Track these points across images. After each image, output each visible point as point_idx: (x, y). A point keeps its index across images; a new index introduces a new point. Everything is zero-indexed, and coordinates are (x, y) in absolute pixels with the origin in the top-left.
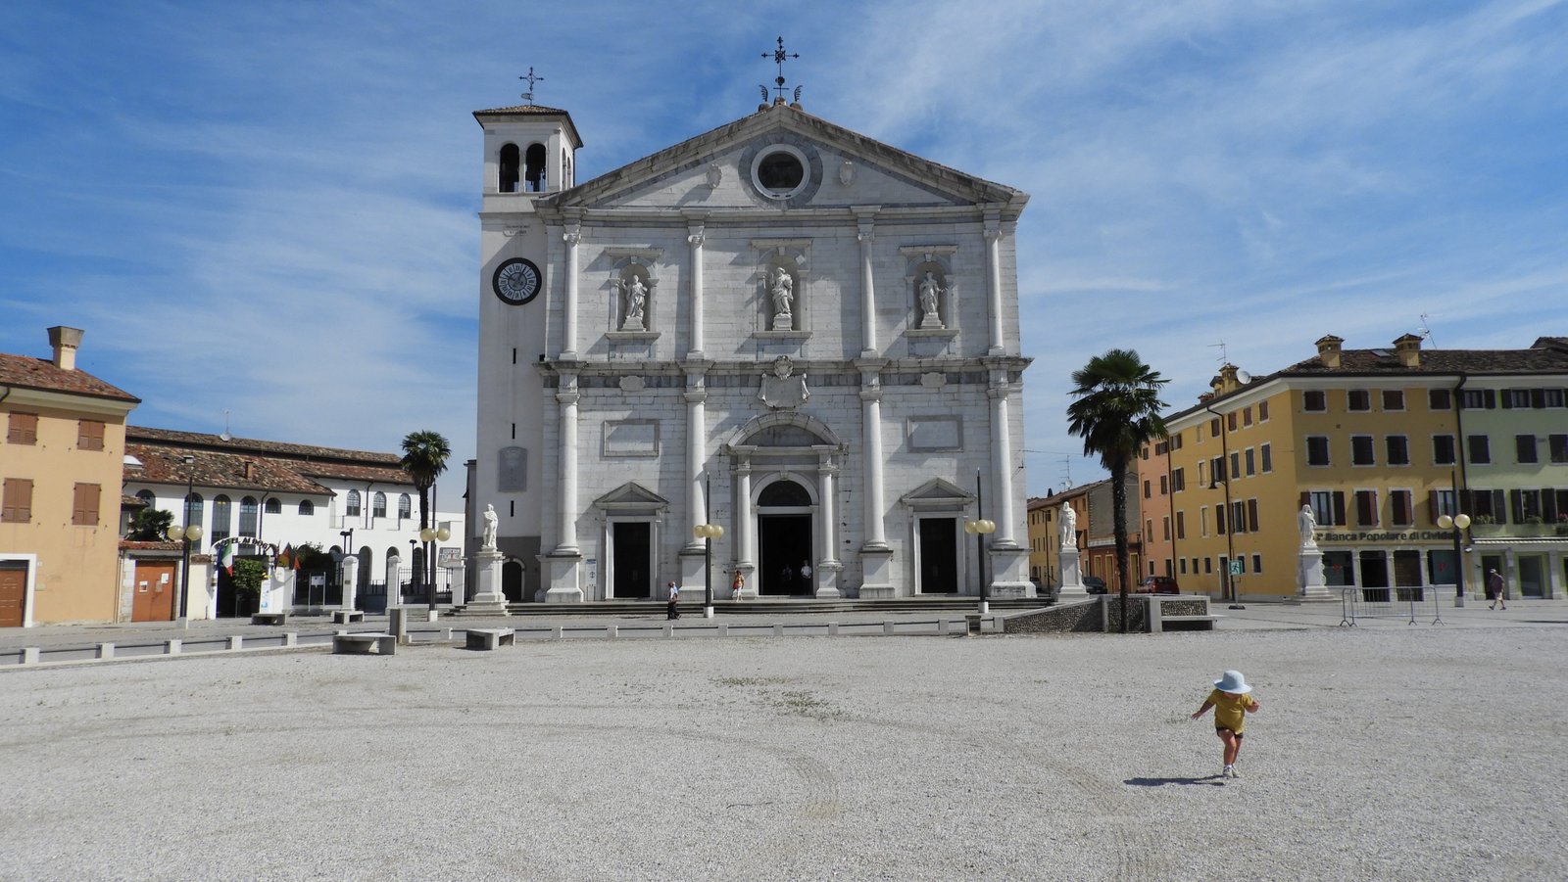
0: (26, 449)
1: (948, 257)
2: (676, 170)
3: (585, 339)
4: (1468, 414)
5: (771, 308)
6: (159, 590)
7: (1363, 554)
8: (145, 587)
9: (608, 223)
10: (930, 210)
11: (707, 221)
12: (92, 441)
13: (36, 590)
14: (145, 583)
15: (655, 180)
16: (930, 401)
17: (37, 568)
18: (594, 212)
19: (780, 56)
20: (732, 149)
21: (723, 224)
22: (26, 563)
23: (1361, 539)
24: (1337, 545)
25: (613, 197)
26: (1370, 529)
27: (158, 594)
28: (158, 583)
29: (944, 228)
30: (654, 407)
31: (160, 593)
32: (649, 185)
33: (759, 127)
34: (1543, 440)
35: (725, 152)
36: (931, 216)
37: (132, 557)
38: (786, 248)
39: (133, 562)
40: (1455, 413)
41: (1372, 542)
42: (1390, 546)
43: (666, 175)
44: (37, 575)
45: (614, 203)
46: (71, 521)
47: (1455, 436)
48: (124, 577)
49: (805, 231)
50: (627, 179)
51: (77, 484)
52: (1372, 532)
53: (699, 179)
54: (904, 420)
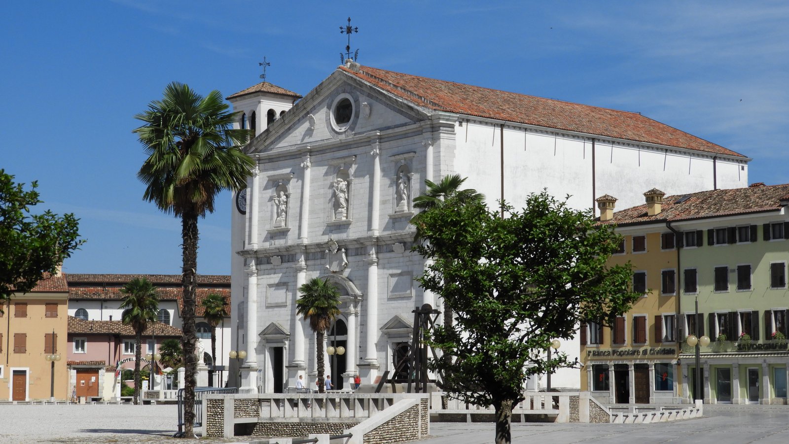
0: (23, 319)
1: (411, 160)
2: (299, 120)
3: (260, 234)
4: (686, 251)
5: (337, 205)
6: (91, 385)
7: (615, 365)
8: (83, 384)
9: (271, 160)
10: (404, 128)
11: (311, 152)
12: (52, 313)
13: (30, 384)
14: (83, 381)
15: (289, 129)
16: (399, 262)
17: (30, 374)
18: (262, 154)
19: (349, 30)
20: (323, 101)
21: (318, 152)
22: (25, 372)
23: (613, 355)
24: (600, 360)
25: (272, 143)
26: (620, 347)
27: (90, 387)
28: (90, 382)
29: (410, 140)
30: (287, 274)
31: (91, 387)
32: (287, 132)
33: (331, 85)
34: (733, 271)
35: (320, 104)
36: (404, 132)
37: (74, 369)
38: (345, 164)
39: (75, 371)
40: (677, 251)
41: (620, 357)
42: (631, 360)
43: (294, 124)
44: (30, 377)
45: (272, 147)
46: (44, 352)
47: (676, 271)
48: (71, 378)
49: (354, 151)
50: (274, 132)
51: (46, 334)
52: (620, 350)
53: (306, 125)
54: (386, 276)
